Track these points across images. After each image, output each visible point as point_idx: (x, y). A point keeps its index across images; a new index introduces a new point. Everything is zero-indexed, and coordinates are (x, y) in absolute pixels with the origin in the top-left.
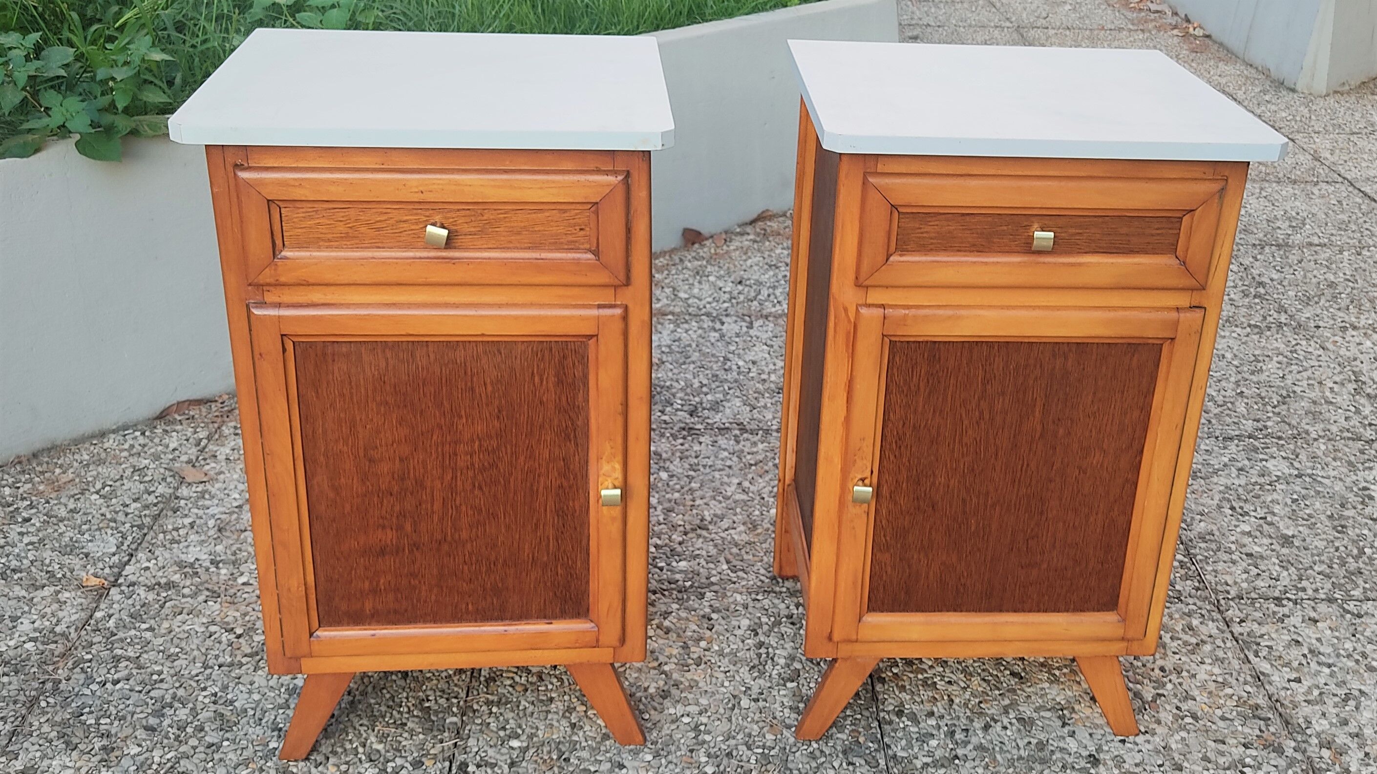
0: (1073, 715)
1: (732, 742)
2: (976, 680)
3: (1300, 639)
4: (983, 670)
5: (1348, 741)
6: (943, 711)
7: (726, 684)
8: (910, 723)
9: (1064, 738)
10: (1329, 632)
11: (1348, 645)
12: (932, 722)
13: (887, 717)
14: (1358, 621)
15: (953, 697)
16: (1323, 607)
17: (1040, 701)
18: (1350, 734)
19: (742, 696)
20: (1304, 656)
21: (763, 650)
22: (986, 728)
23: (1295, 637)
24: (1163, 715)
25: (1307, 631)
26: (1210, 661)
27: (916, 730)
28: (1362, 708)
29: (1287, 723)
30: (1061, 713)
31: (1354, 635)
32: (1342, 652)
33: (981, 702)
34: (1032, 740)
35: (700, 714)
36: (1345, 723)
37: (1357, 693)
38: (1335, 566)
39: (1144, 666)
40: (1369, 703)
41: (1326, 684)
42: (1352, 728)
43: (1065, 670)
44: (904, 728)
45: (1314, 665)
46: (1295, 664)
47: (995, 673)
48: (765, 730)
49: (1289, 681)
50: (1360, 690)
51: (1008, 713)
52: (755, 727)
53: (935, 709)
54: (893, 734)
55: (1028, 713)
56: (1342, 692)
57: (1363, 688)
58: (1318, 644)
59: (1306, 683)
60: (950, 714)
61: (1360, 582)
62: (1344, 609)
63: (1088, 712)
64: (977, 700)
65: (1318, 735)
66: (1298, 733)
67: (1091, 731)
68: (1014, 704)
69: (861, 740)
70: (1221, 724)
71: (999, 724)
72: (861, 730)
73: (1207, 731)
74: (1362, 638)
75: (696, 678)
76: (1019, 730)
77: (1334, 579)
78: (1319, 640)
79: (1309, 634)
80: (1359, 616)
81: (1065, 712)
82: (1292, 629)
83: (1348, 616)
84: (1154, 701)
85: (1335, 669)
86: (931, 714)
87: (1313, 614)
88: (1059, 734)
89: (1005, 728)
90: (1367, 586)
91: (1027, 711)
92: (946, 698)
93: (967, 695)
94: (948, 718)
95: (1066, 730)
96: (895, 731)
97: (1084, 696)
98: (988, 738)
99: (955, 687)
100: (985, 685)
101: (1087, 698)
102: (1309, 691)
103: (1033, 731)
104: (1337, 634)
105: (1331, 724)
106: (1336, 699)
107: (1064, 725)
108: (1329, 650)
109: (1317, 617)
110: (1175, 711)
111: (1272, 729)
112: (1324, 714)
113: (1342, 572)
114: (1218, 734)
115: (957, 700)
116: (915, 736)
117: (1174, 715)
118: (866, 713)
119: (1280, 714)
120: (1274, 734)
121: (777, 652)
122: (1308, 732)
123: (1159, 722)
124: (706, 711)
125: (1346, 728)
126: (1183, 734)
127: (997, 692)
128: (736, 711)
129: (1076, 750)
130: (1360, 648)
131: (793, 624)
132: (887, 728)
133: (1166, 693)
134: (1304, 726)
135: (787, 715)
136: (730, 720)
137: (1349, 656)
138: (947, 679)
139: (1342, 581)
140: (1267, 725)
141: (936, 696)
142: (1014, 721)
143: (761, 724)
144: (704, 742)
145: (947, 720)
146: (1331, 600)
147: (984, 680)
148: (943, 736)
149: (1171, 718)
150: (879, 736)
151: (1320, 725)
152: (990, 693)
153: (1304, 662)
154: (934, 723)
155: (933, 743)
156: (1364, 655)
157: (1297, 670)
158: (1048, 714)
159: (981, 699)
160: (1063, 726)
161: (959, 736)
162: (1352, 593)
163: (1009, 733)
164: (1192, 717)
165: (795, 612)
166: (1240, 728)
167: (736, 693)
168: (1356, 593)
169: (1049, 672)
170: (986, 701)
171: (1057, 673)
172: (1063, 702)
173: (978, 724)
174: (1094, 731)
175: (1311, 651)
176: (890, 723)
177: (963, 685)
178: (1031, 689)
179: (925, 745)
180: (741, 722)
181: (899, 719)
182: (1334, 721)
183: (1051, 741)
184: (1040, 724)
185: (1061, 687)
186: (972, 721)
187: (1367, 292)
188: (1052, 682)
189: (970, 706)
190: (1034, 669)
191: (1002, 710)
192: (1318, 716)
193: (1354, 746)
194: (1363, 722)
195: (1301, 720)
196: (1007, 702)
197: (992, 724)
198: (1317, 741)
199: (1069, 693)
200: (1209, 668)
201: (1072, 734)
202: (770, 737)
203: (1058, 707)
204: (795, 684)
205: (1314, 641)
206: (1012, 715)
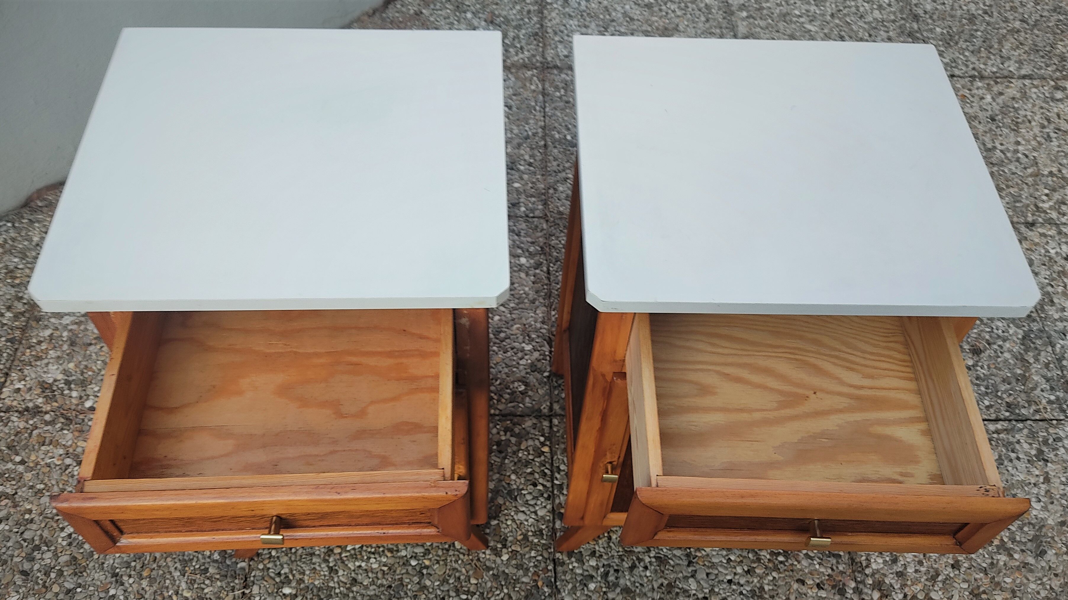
1: (446, 588)
5: (894, 581)
8: (577, 565)
9: (687, 578)
12: (593, 562)
13: (561, 558)
18: (897, 573)
22: (632, 568)
27: (581, 572)
30: (688, 551)
34: (664, 581)
36: (895, 560)
42: (899, 567)
44: (572, 569)
48: (470, 572)
51: (649, 551)
52: (464, 570)
53: (596, 548)
54: (563, 576)
55: (665, 550)
60: (607, 554)
65: (873, 575)
66: (859, 572)
67: (708, 571)
69: (540, 584)
70: (805, 563)
71: (642, 564)
72: (540, 571)
73: (792, 571)
76: (656, 571)
81: (692, 550)
86: (593, 554)
88: (684, 574)
89: (646, 568)
92: (606, 534)
94: (605, 557)
95: (690, 570)
96: (565, 573)
98: (633, 581)
103: (666, 572)
105: (884, 562)
107: (690, 564)
111: (841, 568)
112: (881, 553)
114: (800, 573)
115: (614, 538)
116: (579, 579)
118: (546, 556)
120: (841, 572)
122: (867, 571)
123: (759, 560)
124: (429, 553)
126: (775, 572)
128: (451, 554)
129: (694, 592)
131: (500, 452)
132: (559, 569)
134: (865, 565)
135: (488, 557)
136: (446, 562)
140: (838, 563)
142: (653, 560)
143: (468, 567)
144: (425, 587)
145: (604, 560)
148: (599, 578)
149: (767, 556)
150: (553, 580)
151: (876, 564)
154: (595, 565)
155: (592, 586)
158: (678, 553)
160: (688, 566)
161: (611, 578)
163: (648, 574)
166: (817, 566)
173: (626, 564)
174: (711, 571)
176: (563, 564)
179: (585, 589)
180: (453, 566)
181: (569, 559)
182: (888, 559)
183: (677, 582)
186: (623, 560)
191: (646, 549)
194: (908, 560)
197: (637, 563)
198: (871, 582)
201: (694, 574)
202: (473, 581)
204: (496, 522)
206: (652, 554)
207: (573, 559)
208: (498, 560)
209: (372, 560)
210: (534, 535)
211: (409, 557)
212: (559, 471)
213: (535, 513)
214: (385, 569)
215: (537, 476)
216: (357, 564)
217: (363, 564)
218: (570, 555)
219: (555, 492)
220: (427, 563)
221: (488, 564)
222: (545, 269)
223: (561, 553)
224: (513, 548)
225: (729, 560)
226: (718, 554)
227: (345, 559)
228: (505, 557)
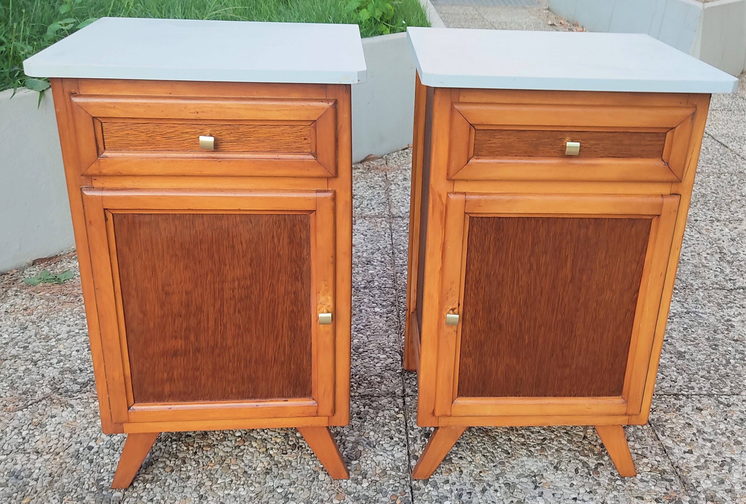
0: (542, 480)
2: (478, 456)
3: (691, 423)
4: (484, 448)
5: (725, 495)
6: (455, 479)
7: (311, 463)
8: (432, 489)
9: (535, 497)
10: (709, 417)
11: (722, 426)
12: (447, 487)
13: (417, 485)
14: (728, 409)
15: (462, 469)
16: (705, 400)
17: (520, 470)
18: (726, 490)
19: (320, 472)
20: (694, 434)
21: (338, 438)
22: (484, 491)
23: (688, 421)
24: (601, 480)
25: (695, 417)
26: (633, 439)
27: (436, 494)
28: (733, 471)
29: (684, 483)
30: (534, 479)
31: (726, 419)
32: (718, 431)
33: (481, 472)
34: (514, 499)
35: (290, 485)
36: (722, 482)
37: (729, 460)
38: (712, 372)
39: (590, 443)
40: (737, 467)
41: (709, 454)
42: (727, 486)
43: (538, 448)
44: (428, 493)
45: (700, 441)
46: (688, 440)
47: (491, 450)
48: (333, 496)
49: (685, 452)
50: (731, 458)
51: (498, 479)
52: (327, 495)
53: (450, 478)
54: (419, 498)
55: (512, 479)
56: (719, 459)
57: (733, 456)
58: (703, 426)
59: (696, 454)
60: (460, 482)
61: (728, 382)
62: (719, 401)
63: (552, 477)
64: (478, 471)
65: (705, 492)
66: (692, 490)
67: (553, 492)
68: (502, 473)
69: (398, 502)
70: (641, 485)
71: (492, 488)
72: (399, 494)
73: (631, 490)
74: (731, 421)
75: (290, 459)
76: (506, 492)
77: (711, 381)
78: (703, 423)
79: (697, 418)
80: (728, 406)
81: (537, 478)
82: (686, 416)
83: (722, 406)
84: (596, 468)
85: (715, 443)
86: (447, 482)
87: (699, 405)
88: (532, 495)
89: (496, 491)
90: (733, 385)
91: (512, 478)
92: (458, 469)
93: (472, 467)
94: (458, 484)
95: (537, 491)
96: (422, 495)
97: (550, 466)
98: (484, 498)
99: (464, 461)
100: (484, 459)
101: (552, 468)
102: (698, 460)
103: (515, 493)
104: (715, 418)
105: (713, 483)
106: (716, 465)
107: (536, 487)
108: (710, 430)
109: (702, 407)
110: (610, 476)
111: (674, 488)
112: (708, 476)
113: (716, 376)
114: (639, 492)
115: (465, 471)
116: (434, 499)
117: (610, 479)
118: (403, 482)
119: (679, 477)
120: (675, 491)
121: (348, 438)
122: (698, 489)
123: (599, 484)
124: (294, 483)
125: (723, 486)
126: (615, 493)
127: (492, 464)
128: (315, 483)
130: (730, 429)
131: (360, 418)
132: (416, 492)
133: (604, 463)
134: (695, 485)
135: (349, 485)
136: (310, 489)
137: (723, 434)
138: (459, 456)
139: (717, 382)
140: (671, 485)
141: (452, 468)
142: (502, 485)
143: (331, 492)
145: (457, 486)
146: (710, 395)
147: (484, 456)
148: (453, 498)
149: (607, 481)
150: (410, 499)
151: (706, 484)
152: (487, 465)
153: (694, 439)
154: (448, 488)
156: (733, 433)
157: (689, 444)
158: (525, 480)
159: (481, 470)
160: (535, 489)
161: (465, 498)
162: (723, 390)
163: (498, 494)
164: (622, 481)
165: (363, 409)
166: (653, 487)
167: (317, 469)
168: (726, 390)
169: (527, 449)
170: (484, 471)
171: (532, 449)
172: (535, 471)
173: (478, 489)
174: (556, 492)
175: (699, 431)
176: (419, 489)
177: (469, 459)
178: (515, 462)
180: (317, 491)
181: (425, 486)
182: (715, 481)
183: (526, 500)
184: (520, 487)
185: (535, 459)
186: (474, 486)
187: (725, 200)
188: (529, 456)
189: (473, 475)
190: (518, 447)
191: (495, 478)
192: (704, 478)
193: (728, 499)
194: (733, 481)
195: (693, 481)
196: (498, 471)
197: (488, 488)
198: (704, 496)
199: (540, 464)
200: (632, 444)
201: (541, 495)
202: (336, 502)
203: (532, 475)
204: (357, 462)
205: (700, 424)
206: (501, 481)
207: (428, 485)
208: (359, 487)
209: (241, 489)
210: (392, 469)
211: (275, 487)
212: (413, 429)
213: (393, 456)
214: (253, 495)
215: (393, 432)
216: (226, 492)
217: (232, 493)
218: (426, 482)
219: (410, 442)
220: (292, 490)
221: (349, 489)
222: (395, 313)
223: (418, 481)
224: (373, 478)
225: (572, 485)
226: (561, 480)
227: (215, 489)
228: (365, 484)
